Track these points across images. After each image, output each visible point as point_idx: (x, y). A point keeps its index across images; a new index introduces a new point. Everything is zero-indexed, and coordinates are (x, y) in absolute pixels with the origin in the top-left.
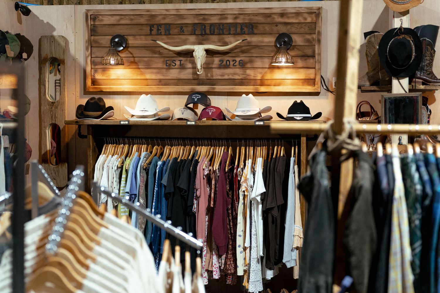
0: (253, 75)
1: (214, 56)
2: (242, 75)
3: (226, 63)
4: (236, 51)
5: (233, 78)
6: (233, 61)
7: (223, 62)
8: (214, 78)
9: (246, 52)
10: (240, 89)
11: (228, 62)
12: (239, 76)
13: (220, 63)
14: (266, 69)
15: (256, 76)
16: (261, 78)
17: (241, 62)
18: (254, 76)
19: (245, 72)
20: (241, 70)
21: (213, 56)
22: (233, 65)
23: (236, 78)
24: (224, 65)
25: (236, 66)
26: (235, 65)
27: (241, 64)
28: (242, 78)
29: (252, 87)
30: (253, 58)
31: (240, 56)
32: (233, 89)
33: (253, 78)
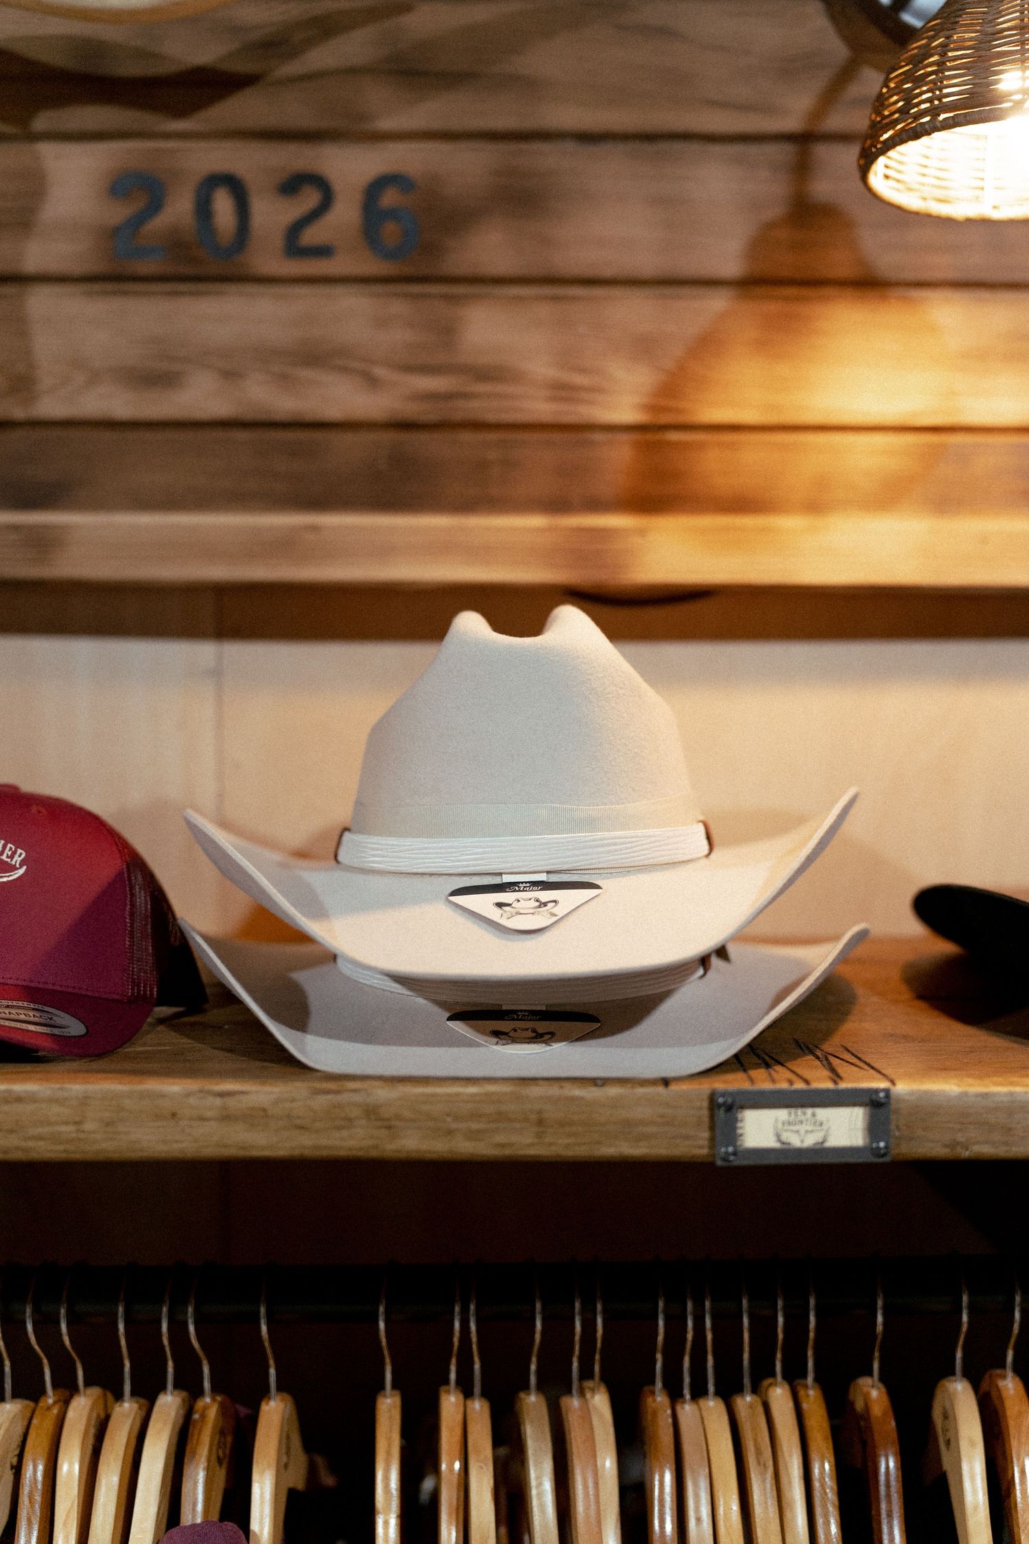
0: (542, 368)
1: (42, 121)
2: (409, 369)
3: (204, 209)
4: (322, 57)
5: (285, 404)
6: (292, 185)
7: (155, 205)
8: (50, 407)
9: (452, 79)
10: (386, 551)
11: (223, 205)
12: (372, 382)
13: (118, 213)
14: (717, 303)
15: (579, 379)
16: (652, 408)
17: (389, 198)
18: (562, 391)
19: (447, 333)
20: (398, 307)
21: (24, 122)
22: (294, 246)
23: (333, 412)
24: (176, 245)
25: (323, 251)
26: (311, 236)
27: (390, 230)
28: (412, 411)
29: (536, 521)
30: (548, 157)
31: (386, 124)
32: (286, 545)
33: (541, 408)
